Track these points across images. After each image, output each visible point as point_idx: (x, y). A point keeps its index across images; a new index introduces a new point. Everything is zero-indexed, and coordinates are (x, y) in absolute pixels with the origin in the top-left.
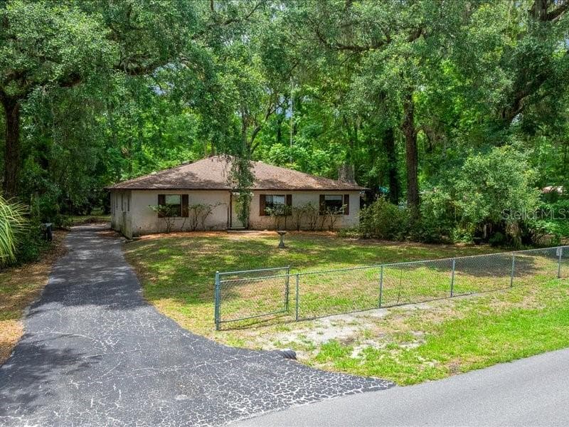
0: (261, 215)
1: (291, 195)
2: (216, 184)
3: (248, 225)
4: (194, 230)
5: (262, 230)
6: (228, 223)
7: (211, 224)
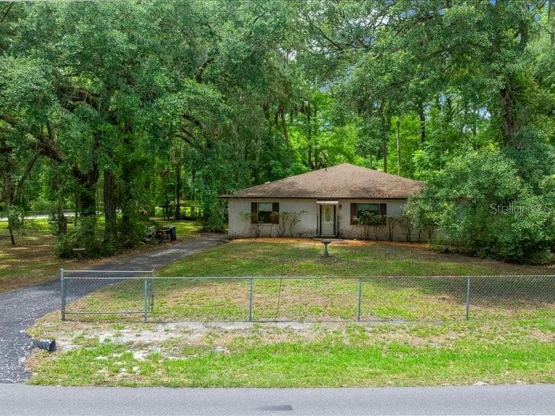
0: (351, 224)
1: (385, 204)
2: (308, 193)
3: (338, 234)
4: (281, 236)
5: (352, 239)
6: (317, 231)
7: (301, 231)
